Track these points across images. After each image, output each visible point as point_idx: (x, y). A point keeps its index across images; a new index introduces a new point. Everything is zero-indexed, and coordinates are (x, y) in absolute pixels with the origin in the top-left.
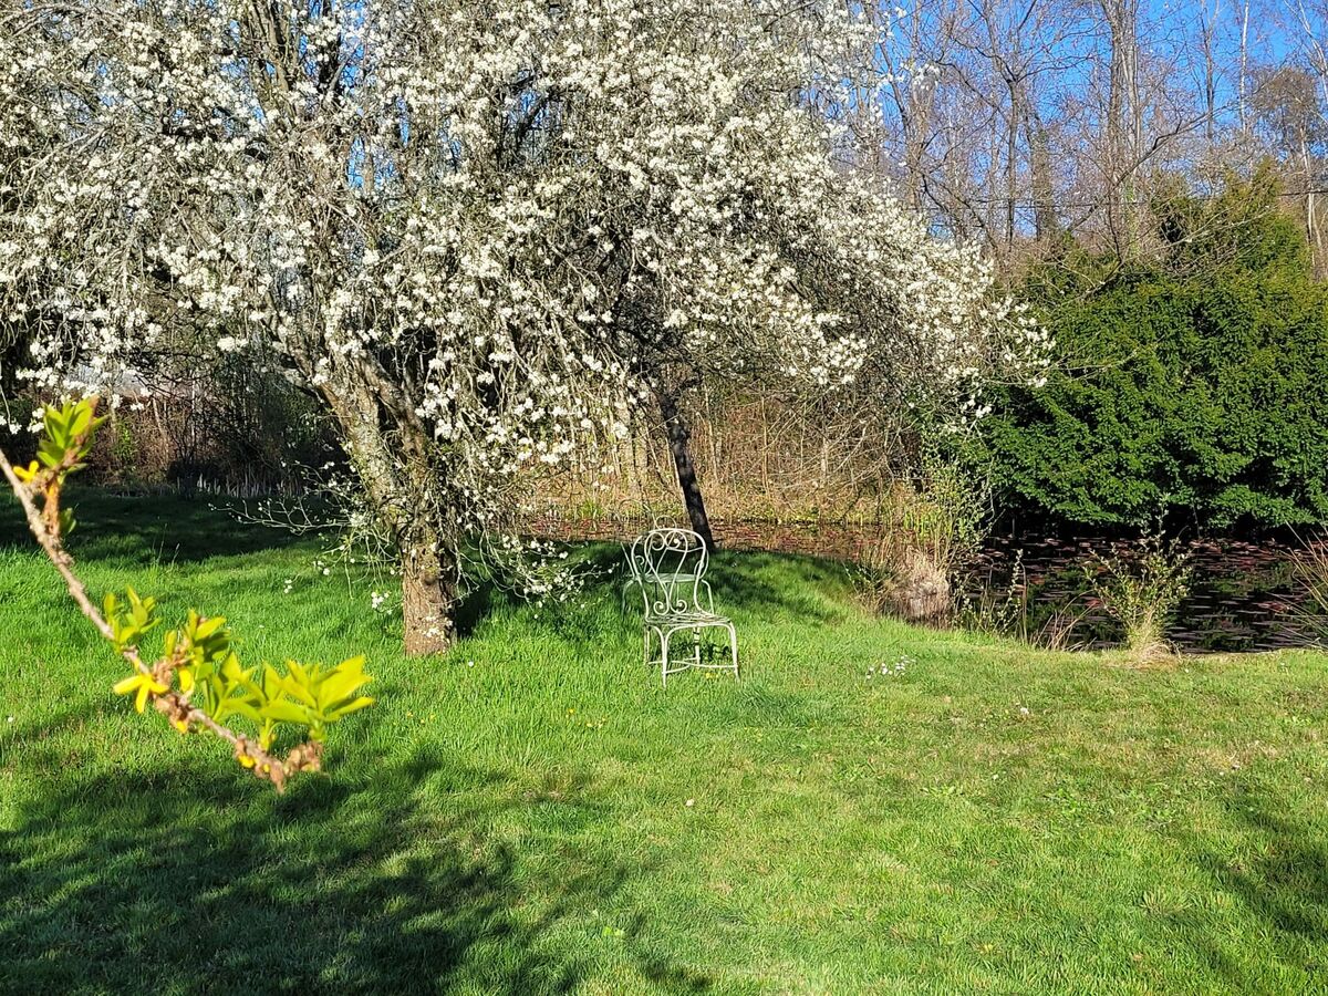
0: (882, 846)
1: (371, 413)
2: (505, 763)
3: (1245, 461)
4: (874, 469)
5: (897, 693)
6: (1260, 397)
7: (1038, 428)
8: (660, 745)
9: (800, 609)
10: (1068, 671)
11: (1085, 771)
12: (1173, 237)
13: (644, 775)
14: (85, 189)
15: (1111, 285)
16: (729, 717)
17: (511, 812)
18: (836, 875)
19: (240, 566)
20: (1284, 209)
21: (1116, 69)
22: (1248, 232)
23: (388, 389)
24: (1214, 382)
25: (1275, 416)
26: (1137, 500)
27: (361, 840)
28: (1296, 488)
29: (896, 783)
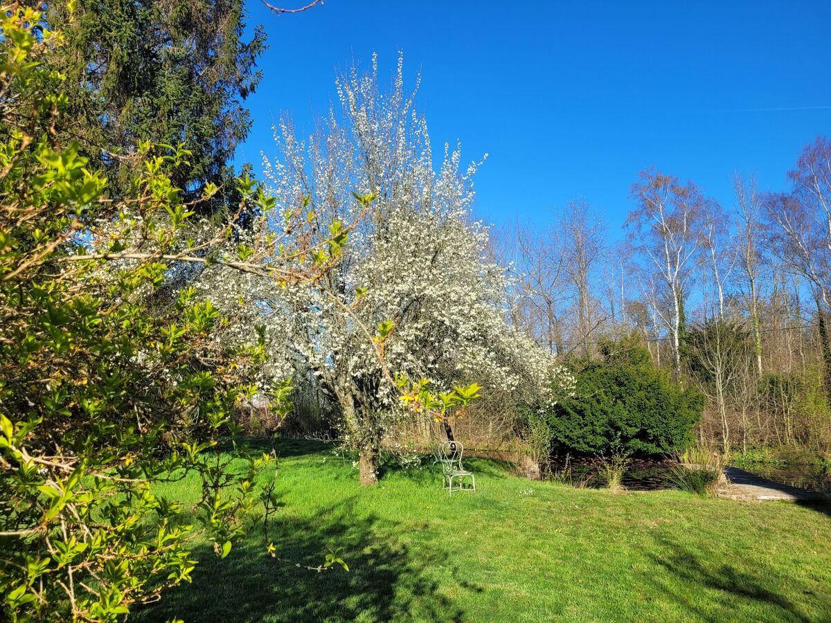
0: (535, 547)
1: (352, 403)
2: (401, 519)
3: (638, 430)
4: (508, 431)
5: (531, 500)
6: (641, 408)
7: (564, 417)
8: (452, 515)
9: (491, 475)
10: (590, 495)
11: (602, 526)
12: (606, 354)
13: (448, 524)
14: (273, 326)
15: (586, 369)
16: (474, 506)
17: (406, 534)
18: (522, 557)
19: (298, 459)
20: (642, 345)
21: (582, 301)
22: (632, 352)
23: (358, 394)
24: (624, 403)
25: (646, 414)
26: (600, 443)
27: (355, 543)
28: (655, 440)
29: (537, 528)
